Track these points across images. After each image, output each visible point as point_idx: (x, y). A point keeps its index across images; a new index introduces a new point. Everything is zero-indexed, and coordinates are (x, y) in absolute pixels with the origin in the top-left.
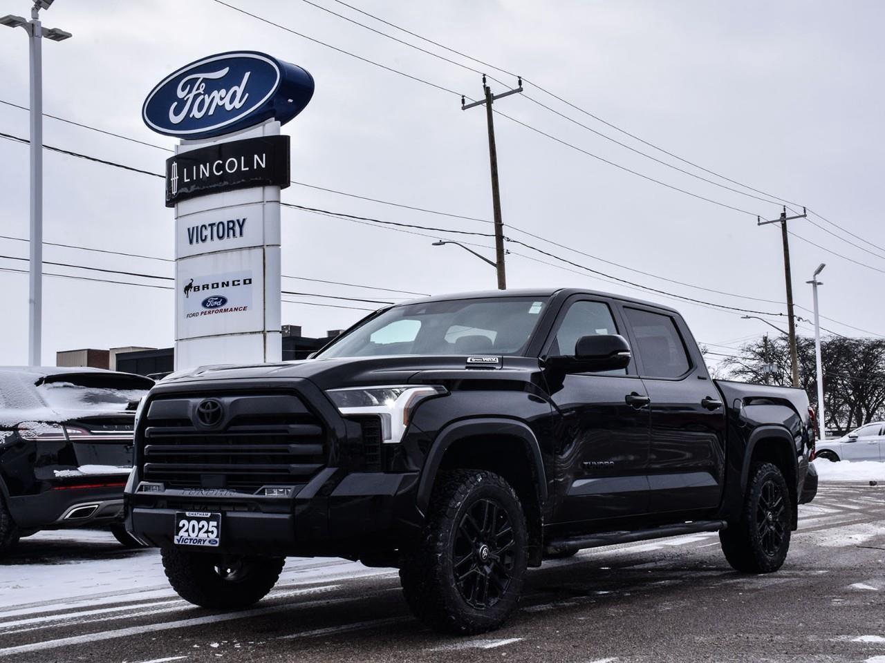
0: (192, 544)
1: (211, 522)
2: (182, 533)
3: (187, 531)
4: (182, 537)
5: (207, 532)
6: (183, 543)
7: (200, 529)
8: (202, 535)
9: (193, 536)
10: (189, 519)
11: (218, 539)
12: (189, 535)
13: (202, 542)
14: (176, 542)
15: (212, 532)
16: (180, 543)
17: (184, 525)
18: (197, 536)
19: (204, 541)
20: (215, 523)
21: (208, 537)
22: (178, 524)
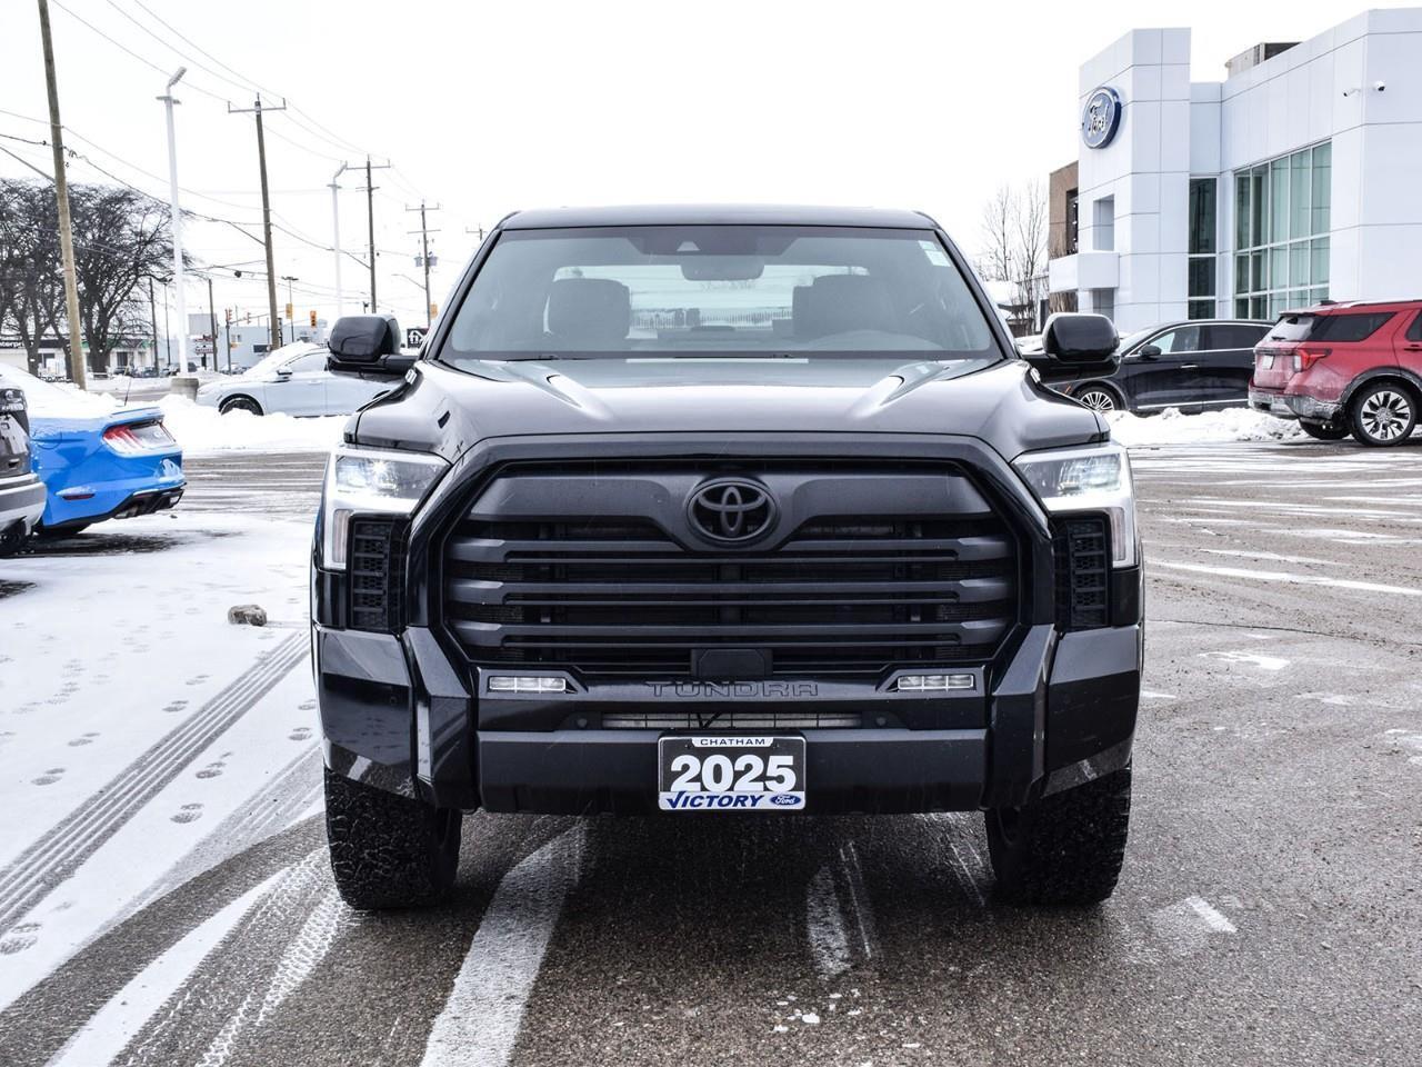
0: (715, 806)
1: (772, 758)
2: (679, 785)
3: (698, 778)
4: (681, 793)
5: (763, 778)
6: (688, 807)
7: (738, 775)
8: (746, 786)
9: (718, 789)
10: (702, 754)
11: (801, 795)
12: (703, 789)
13: (748, 804)
14: (664, 805)
15: (780, 779)
16: (679, 807)
17: (686, 768)
18: (731, 789)
19: (755, 801)
20: (789, 760)
21: (766, 789)
22: (668, 763)
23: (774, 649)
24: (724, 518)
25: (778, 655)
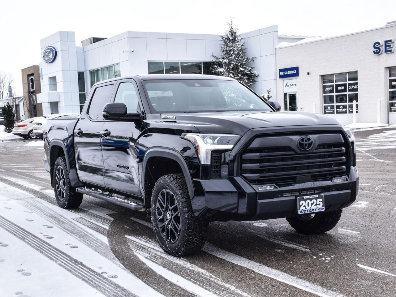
0: (308, 212)
1: (318, 200)
2: (302, 208)
3: (305, 206)
4: (302, 210)
5: (316, 204)
6: (304, 213)
7: (312, 204)
8: (314, 207)
9: (308, 208)
10: (305, 200)
11: (324, 207)
12: (306, 208)
13: (314, 210)
14: (299, 213)
15: (319, 204)
16: (302, 213)
17: (302, 204)
18: (311, 208)
19: (315, 210)
20: (321, 200)
21: (317, 207)
22: (299, 203)
23: (312, 175)
24: (305, 145)
25: (313, 176)
